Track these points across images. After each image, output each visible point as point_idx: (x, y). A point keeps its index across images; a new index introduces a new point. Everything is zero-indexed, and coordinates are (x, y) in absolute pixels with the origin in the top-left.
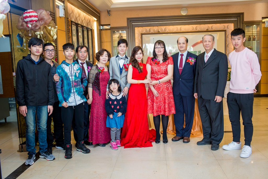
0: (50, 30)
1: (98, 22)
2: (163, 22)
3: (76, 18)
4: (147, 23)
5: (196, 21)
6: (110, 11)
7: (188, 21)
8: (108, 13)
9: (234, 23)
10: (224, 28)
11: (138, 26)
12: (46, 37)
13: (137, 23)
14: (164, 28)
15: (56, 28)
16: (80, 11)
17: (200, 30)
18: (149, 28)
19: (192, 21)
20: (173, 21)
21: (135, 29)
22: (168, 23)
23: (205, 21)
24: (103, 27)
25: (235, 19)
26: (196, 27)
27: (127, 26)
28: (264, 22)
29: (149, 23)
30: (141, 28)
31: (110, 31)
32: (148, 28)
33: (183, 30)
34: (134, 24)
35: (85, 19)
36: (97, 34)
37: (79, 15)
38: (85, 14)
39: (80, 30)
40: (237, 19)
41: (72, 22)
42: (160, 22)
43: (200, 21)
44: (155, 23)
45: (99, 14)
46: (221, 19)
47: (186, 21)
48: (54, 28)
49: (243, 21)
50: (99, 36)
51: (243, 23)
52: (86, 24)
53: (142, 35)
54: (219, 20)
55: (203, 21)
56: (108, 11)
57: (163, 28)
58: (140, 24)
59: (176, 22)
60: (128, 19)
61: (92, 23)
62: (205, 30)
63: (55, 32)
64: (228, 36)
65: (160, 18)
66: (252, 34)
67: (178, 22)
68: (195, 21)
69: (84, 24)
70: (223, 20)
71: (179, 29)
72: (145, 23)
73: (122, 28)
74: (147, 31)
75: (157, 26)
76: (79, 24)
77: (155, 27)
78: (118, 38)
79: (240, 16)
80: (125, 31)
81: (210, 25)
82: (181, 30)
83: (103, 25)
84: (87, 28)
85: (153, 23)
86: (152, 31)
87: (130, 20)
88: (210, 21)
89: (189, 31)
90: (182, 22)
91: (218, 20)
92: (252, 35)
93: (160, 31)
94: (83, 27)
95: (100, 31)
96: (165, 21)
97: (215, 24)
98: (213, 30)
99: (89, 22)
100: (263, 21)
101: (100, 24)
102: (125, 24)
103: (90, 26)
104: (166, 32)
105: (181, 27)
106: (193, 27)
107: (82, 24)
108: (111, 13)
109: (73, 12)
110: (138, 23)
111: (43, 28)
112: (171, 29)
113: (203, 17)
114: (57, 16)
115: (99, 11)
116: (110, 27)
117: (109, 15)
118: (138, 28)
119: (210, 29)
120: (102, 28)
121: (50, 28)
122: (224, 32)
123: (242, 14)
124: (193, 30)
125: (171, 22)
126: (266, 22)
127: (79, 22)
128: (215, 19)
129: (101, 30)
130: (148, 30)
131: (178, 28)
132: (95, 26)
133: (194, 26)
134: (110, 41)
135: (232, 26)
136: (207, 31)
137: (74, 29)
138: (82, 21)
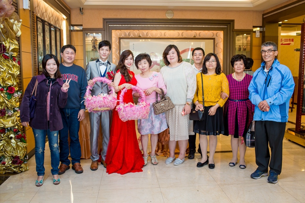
0: (13, 24)
1: (67, 22)
2: (145, 26)
3: (43, 14)
4: (127, 25)
5: (183, 26)
6: (82, 9)
7: (174, 26)
8: (81, 11)
9: (223, 31)
10: (213, 36)
11: (116, 29)
12: (6, 32)
13: (114, 26)
15: (20, 22)
16: (47, 5)
17: (187, 37)
18: (129, 31)
19: (178, 26)
20: (157, 25)
21: (112, 32)
22: (151, 26)
23: (192, 26)
24: (73, 27)
25: (225, 27)
26: (183, 33)
27: (102, 28)
28: (255, 32)
29: (128, 26)
30: (119, 31)
31: (82, 32)
32: (127, 32)
33: (167, 36)
34: (111, 26)
35: (52, 15)
36: (67, 35)
37: (46, 11)
38: (53, 9)
39: (47, 28)
40: (226, 27)
41: (37, 17)
42: (142, 26)
43: (187, 26)
44: (136, 26)
45: (70, 11)
46: (210, 25)
47: (171, 26)
48: (18, 22)
49: (233, 29)
50: (69, 39)
51: (233, 32)
52: (53, 22)
53: (120, 39)
54: (208, 26)
55: (190, 26)
56: (80, 8)
57: (145, 32)
58: (118, 26)
59: (160, 26)
60: (104, 19)
61: (60, 22)
62: (192, 37)
63: (18, 27)
64: (217, 45)
65: (142, 20)
66: (243, 43)
67: (162, 26)
68: (181, 26)
69: (52, 22)
70: (212, 26)
71: (163, 34)
72: (124, 25)
73: (97, 30)
74: (125, 35)
75: (138, 30)
76: (45, 21)
77: (135, 31)
78: (91, 42)
79: (230, 23)
80: (100, 34)
81: (198, 32)
82: (165, 36)
83: (73, 26)
84: (55, 28)
85: (133, 25)
86: (132, 36)
87: (106, 21)
88: (198, 27)
89: (174, 37)
90: (166, 27)
91: (206, 26)
92: (243, 45)
93: (141, 35)
94: (50, 25)
95: (70, 33)
96: (147, 25)
97: (203, 31)
98: (200, 37)
99: (57, 20)
100: (254, 30)
101: (70, 24)
102: (101, 26)
103: (58, 25)
104: (148, 37)
105: (165, 33)
106: (178, 33)
107: (50, 22)
108: (84, 11)
109: (38, 5)
110: (116, 25)
111: (3, 21)
112: (154, 34)
113: (191, 22)
114: (21, 7)
115: (69, 7)
116: (83, 28)
117: (82, 14)
118: (115, 30)
119: (198, 37)
120: (72, 29)
121: (12, 21)
122: (213, 40)
123: (232, 22)
124: (178, 36)
125: (154, 26)
126: (257, 32)
127: (46, 19)
128: (204, 25)
129: (72, 31)
130: (127, 34)
131: (161, 34)
132: (64, 26)
133: (180, 32)
134: (82, 45)
135: (221, 34)
136: (194, 38)
137: (40, 27)
138: (50, 18)
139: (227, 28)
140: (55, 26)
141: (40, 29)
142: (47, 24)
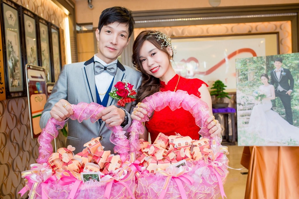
1: (71, 19)
4: (154, 21)
6: (91, 0)
8: (89, 3)
9: (291, 21)
10: (276, 29)
13: (137, 22)
14: (181, 30)
20: (196, 17)
24: (80, 27)
25: (294, 14)
26: (232, 27)
29: (157, 21)
30: (144, 29)
33: (211, 33)
35: (42, 5)
36: (71, 37)
39: (29, 21)
40: (296, 14)
42: (176, 20)
44: (167, 20)
45: (74, 5)
46: (272, 14)
47: (216, 18)
50: (73, 42)
52: (45, 15)
54: (269, 16)
56: (89, 0)
58: (142, 23)
59: (201, 18)
61: (59, 18)
62: (246, 33)
65: (175, 12)
67: (203, 18)
71: (205, 31)
72: (150, 21)
75: (170, 26)
77: (166, 28)
81: (254, 25)
82: (208, 33)
83: (81, 25)
85: (163, 20)
88: (254, 17)
90: (210, 19)
93: (174, 34)
95: (75, 35)
98: (258, 32)
99: (53, 14)
101: (75, 22)
103: (55, 21)
104: (184, 36)
106: (226, 27)
108: (93, 3)
112: (193, 31)
116: (93, 28)
117: (91, 7)
119: (254, 31)
120: (79, 30)
122: (276, 35)
124: (226, 32)
125: (193, 19)
127: (27, 6)
128: (263, 14)
129: (78, 32)
132: (66, 25)
133: (229, 26)
135: (287, 26)
136: (250, 34)
137: (11, 15)
138: (37, 8)
139: (297, 16)
140: (49, 21)
141: (12, 19)
142: (29, 14)
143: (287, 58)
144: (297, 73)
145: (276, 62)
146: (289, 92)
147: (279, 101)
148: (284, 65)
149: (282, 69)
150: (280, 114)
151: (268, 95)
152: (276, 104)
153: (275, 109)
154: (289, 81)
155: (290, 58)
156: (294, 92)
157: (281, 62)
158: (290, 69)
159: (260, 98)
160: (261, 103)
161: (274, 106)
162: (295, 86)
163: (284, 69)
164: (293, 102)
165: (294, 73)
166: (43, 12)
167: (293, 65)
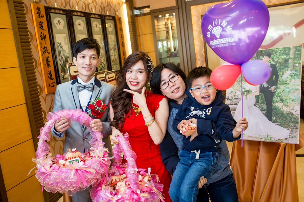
3: (67, 2)
11: (196, 3)
21: (190, 10)
27: (175, 5)
30: (201, 6)
31: (149, 16)
39: (79, 20)
41: (48, 10)
50: (131, 27)
52: (97, 9)
69: (94, 10)
73: (169, 10)
76: (75, 11)
80: (174, 14)
84: (101, 17)
94: (87, 15)
99: (108, 6)
101: (132, 7)
102: (173, 3)
103: (110, 12)
107: (87, 11)
116: (150, 11)
118: (195, 6)
120: (138, 14)
127: (77, 8)
134: (152, 32)
137: (59, 21)
138: (87, 6)
140: (103, 14)
141: (61, 24)
142: (79, 14)
143: (276, 52)
144: (282, 68)
145: (265, 57)
146: (273, 88)
147: (262, 98)
148: (272, 60)
149: (269, 65)
150: (261, 110)
151: (253, 91)
152: (260, 99)
153: (258, 105)
154: (274, 77)
155: (278, 53)
156: (277, 88)
157: (270, 57)
158: (276, 64)
159: (245, 93)
160: (246, 98)
161: (257, 101)
162: (279, 82)
163: (271, 64)
164: (275, 98)
165: (280, 69)
166: (95, 8)
167: (280, 60)
